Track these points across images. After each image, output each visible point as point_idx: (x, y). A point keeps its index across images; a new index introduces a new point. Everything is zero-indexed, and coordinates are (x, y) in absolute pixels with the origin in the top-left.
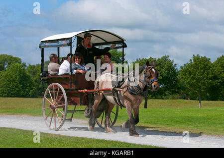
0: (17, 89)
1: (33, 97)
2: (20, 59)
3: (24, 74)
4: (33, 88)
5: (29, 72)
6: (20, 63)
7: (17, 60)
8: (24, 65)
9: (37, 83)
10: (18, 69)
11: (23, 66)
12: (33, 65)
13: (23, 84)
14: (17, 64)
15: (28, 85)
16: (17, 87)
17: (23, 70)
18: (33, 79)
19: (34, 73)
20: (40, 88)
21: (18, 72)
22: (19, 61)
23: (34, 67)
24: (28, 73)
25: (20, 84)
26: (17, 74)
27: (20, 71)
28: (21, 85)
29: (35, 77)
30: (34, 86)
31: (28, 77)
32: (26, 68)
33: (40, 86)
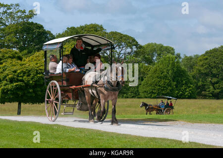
0: (170, 88)
1: (190, 97)
2: (173, 49)
3: (178, 68)
4: (190, 87)
5: (185, 65)
6: (173, 54)
7: (169, 50)
8: (178, 56)
9: (195, 80)
10: (171, 62)
11: (176, 58)
12: (190, 57)
13: (177, 82)
14: (170, 55)
15: (184, 82)
16: (170, 85)
17: (177, 62)
18: (190, 74)
19: (191, 67)
20: (199, 87)
21: (170, 66)
22: (172, 51)
23: (191, 58)
24: (183, 67)
25: (174, 81)
26: (169, 68)
27: (173, 64)
28: (175, 83)
29: (193, 71)
30: (191, 84)
31: (184, 72)
32: (181, 60)
33: (200, 84)
